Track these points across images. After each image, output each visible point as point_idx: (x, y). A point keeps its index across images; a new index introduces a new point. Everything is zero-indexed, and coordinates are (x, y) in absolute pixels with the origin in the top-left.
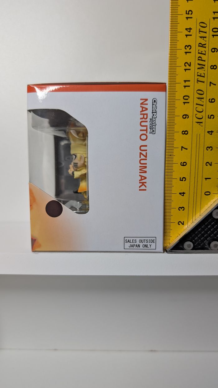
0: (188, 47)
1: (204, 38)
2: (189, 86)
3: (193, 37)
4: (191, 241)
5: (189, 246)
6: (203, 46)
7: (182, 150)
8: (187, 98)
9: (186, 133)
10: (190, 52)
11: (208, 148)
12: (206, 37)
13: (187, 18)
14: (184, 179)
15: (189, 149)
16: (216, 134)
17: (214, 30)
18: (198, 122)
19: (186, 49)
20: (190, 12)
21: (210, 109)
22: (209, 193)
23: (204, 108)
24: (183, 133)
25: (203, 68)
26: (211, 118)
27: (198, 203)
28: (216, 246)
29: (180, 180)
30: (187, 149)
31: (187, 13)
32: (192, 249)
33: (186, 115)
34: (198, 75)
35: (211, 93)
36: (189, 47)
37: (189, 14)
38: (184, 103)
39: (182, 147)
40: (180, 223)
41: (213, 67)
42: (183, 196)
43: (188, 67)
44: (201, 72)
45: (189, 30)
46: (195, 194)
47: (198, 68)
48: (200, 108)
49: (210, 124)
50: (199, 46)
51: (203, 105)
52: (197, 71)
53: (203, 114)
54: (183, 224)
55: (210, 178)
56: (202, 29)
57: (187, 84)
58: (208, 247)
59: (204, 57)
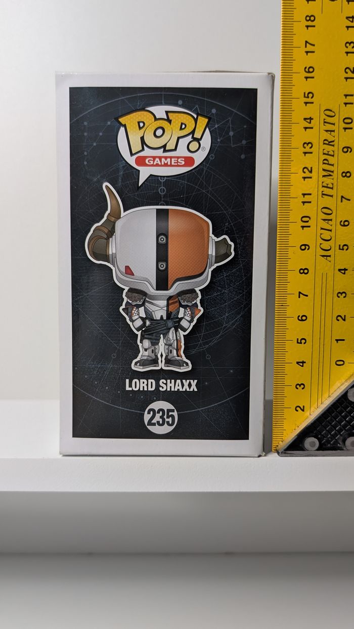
0: (307, 144)
1: (332, 133)
2: (310, 202)
3: (315, 130)
4: (316, 437)
5: (313, 444)
6: (330, 143)
7: (299, 297)
8: (307, 219)
9: (306, 271)
10: (311, 153)
11: (339, 295)
12: (334, 131)
13: (306, 103)
14: (303, 341)
15: (311, 296)
16: (352, 272)
17: (346, 121)
18: (323, 256)
19: (305, 148)
20: (310, 95)
21: (342, 235)
22: (342, 363)
23: (333, 234)
24: (302, 271)
25: (330, 175)
26: (343, 249)
27: (326, 378)
28: (353, 444)
29: (298, 343)
30: (307, 296)
31: (306, 96)
32: (318, 450)
33: (305, 245)
34: (323, 186)
35: (342, 212)
36: (310, 145)
37: (308, 97)
38: (303, 227)
39: (300, 293)
40: (298, 409)
41: (346, 174)
42: (302, 366)
43: (307, 174)
44: (328, 181)
45: (309, 121)
46: (321, 364)
47: (324, 176)
48: (327, 235)
49: (341, 259)
50: (324, 144)
51: (331, 231)
52: (322, 179)
53: (331, 243)
54: (303, 410)
55: (344, 340)
56: (329, 120)
57: (307, 198)
58: (342, 446)
59: (331, 160)
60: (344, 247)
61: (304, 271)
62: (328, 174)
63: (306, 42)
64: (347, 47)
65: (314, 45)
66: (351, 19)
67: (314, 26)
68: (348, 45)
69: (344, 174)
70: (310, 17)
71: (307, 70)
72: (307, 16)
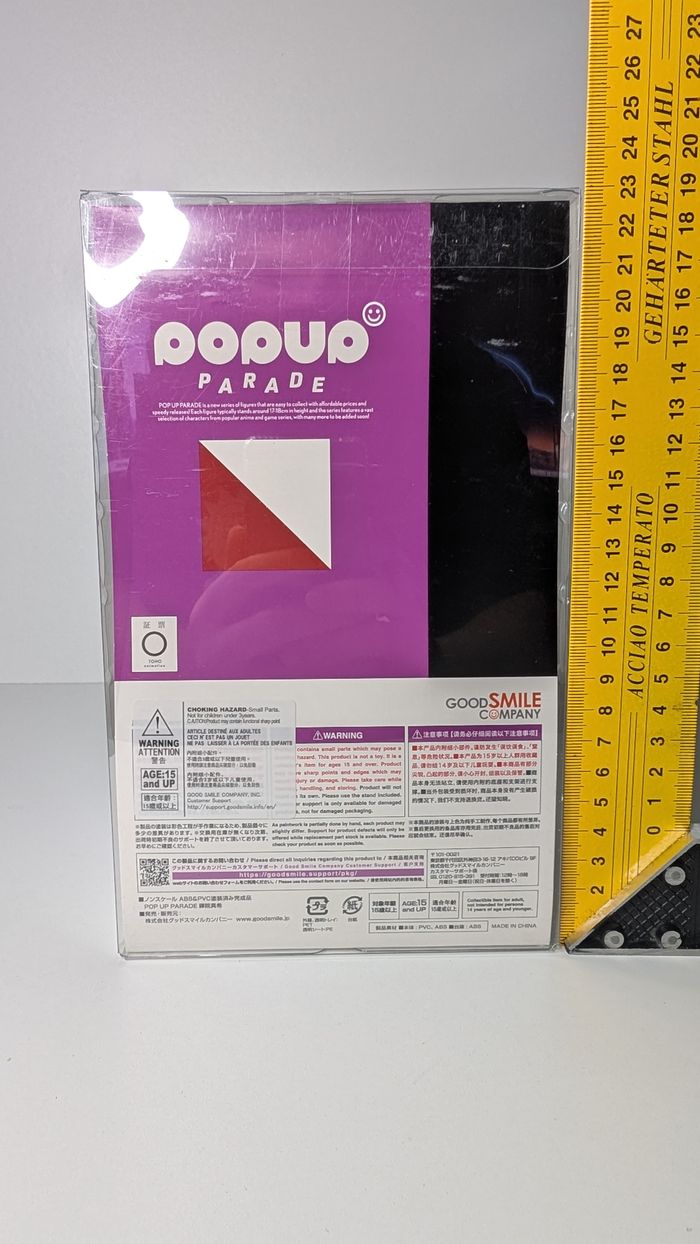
0: (613, 542)
1: (648, 525)
2: (615, 620)
3: (624, 523)
4: (620, 930)
5: (615, 940)
6: (644, 540)
7: (599, 745)
8: (612, 642)
9: (608, 711)
10: (618, 553)
11: (654, 742)
12: (650, 523)
13: (612, 486)
14: (603, 802)
15: (615, 744)
16: (672, 712)
17: (668, 509)
18: (632, 691)
19: (609, 546)
20: (618, 475)
21: (658, 663)
22: (656, 830)
23: (646, 661)
24: (602, 711)
25: (644, 583)
26: (660, 681)
27: (633, 852)
28: (672, 940)
29: (596, 804)
30: (609, 743)
31: (612, 475)
32: (622, 947)
33: (607, 676)
34: (633, 598)
35: (658, 632)
36: (616, 543)
37: (615, 478)
38: (604, 652)
39: (599, 739)
40: (595, 890)
41: (667, 581)
42: (602, 835)
43: (612, 582)
44: (640, 591)
45: (615, 510)
46: (627, 833)
47: (634, 584)
48: (637, 663)
49: (658, 694)
50: (636, 540)
51: (643, 657)
52: (632, 588)
53: (644, 673)
54: (602, 892)
55: (659, 801)
56: (643, 508)
57: (611, 614)
58: (655, 940)
59: (645, 562)
60: (662, 679)
61: (606, 711)
62: (641, 581)
63: (614, 402)
64: (672, 407)
65: (625, 406)
66: (679, 368)
67: (626, 380)
68: (673, 404)
69: (663, 581)
70: (620, 367)
71: (614, 440)
72: (616, 366)
